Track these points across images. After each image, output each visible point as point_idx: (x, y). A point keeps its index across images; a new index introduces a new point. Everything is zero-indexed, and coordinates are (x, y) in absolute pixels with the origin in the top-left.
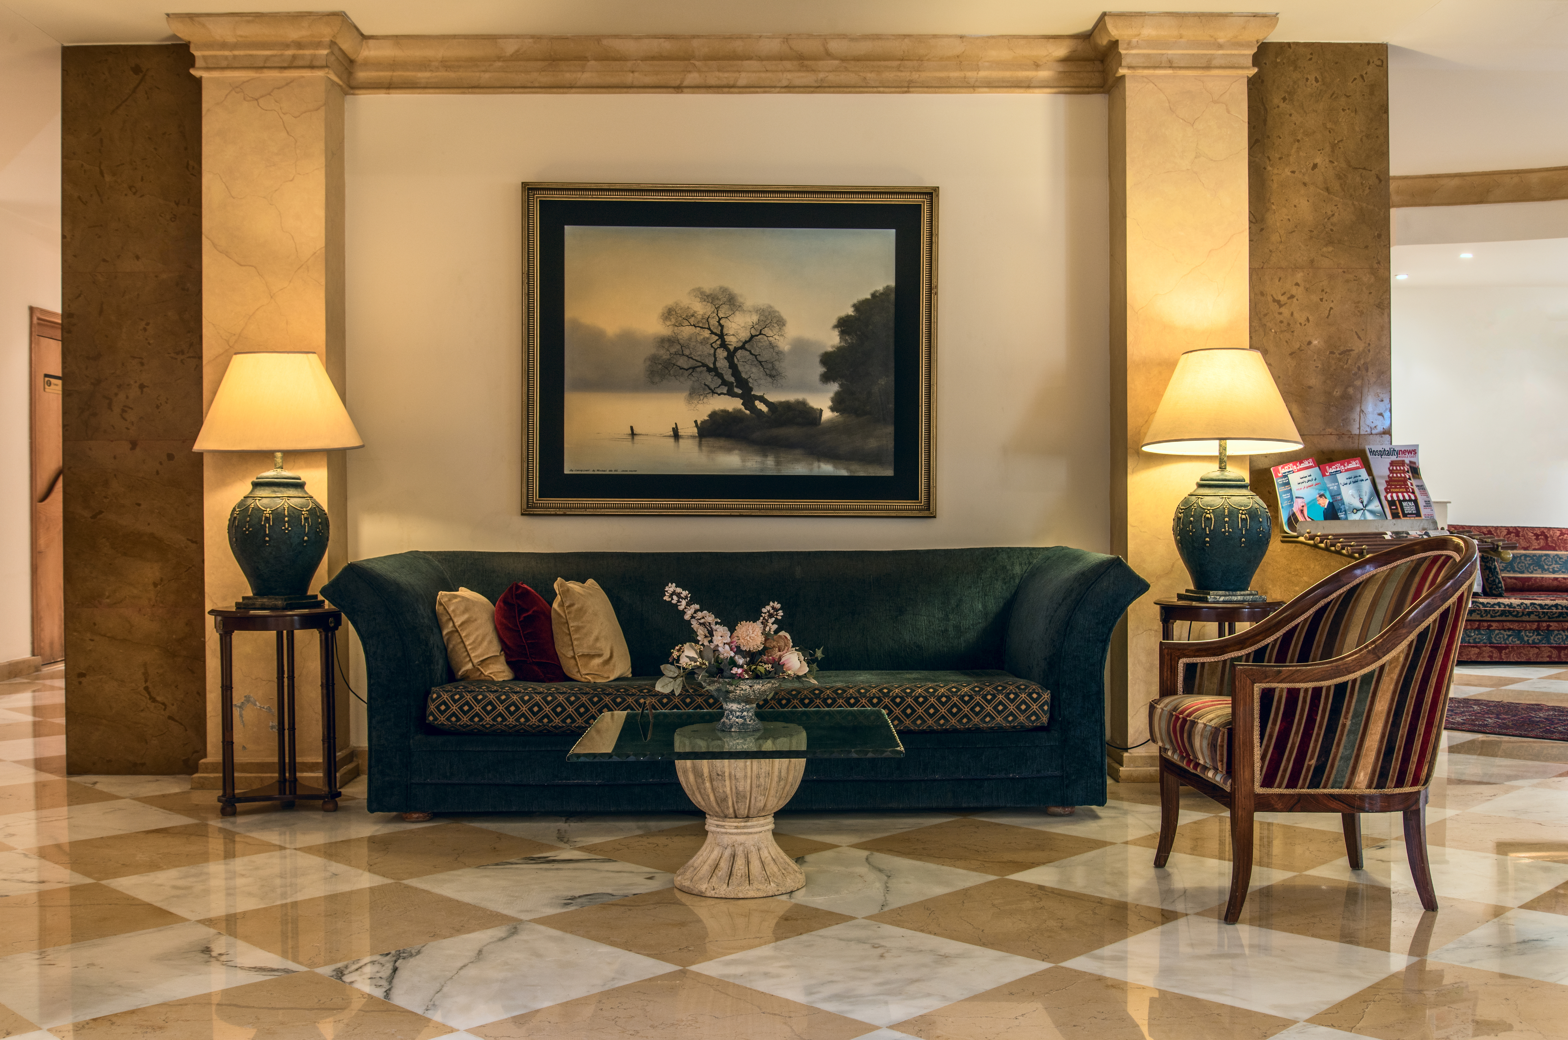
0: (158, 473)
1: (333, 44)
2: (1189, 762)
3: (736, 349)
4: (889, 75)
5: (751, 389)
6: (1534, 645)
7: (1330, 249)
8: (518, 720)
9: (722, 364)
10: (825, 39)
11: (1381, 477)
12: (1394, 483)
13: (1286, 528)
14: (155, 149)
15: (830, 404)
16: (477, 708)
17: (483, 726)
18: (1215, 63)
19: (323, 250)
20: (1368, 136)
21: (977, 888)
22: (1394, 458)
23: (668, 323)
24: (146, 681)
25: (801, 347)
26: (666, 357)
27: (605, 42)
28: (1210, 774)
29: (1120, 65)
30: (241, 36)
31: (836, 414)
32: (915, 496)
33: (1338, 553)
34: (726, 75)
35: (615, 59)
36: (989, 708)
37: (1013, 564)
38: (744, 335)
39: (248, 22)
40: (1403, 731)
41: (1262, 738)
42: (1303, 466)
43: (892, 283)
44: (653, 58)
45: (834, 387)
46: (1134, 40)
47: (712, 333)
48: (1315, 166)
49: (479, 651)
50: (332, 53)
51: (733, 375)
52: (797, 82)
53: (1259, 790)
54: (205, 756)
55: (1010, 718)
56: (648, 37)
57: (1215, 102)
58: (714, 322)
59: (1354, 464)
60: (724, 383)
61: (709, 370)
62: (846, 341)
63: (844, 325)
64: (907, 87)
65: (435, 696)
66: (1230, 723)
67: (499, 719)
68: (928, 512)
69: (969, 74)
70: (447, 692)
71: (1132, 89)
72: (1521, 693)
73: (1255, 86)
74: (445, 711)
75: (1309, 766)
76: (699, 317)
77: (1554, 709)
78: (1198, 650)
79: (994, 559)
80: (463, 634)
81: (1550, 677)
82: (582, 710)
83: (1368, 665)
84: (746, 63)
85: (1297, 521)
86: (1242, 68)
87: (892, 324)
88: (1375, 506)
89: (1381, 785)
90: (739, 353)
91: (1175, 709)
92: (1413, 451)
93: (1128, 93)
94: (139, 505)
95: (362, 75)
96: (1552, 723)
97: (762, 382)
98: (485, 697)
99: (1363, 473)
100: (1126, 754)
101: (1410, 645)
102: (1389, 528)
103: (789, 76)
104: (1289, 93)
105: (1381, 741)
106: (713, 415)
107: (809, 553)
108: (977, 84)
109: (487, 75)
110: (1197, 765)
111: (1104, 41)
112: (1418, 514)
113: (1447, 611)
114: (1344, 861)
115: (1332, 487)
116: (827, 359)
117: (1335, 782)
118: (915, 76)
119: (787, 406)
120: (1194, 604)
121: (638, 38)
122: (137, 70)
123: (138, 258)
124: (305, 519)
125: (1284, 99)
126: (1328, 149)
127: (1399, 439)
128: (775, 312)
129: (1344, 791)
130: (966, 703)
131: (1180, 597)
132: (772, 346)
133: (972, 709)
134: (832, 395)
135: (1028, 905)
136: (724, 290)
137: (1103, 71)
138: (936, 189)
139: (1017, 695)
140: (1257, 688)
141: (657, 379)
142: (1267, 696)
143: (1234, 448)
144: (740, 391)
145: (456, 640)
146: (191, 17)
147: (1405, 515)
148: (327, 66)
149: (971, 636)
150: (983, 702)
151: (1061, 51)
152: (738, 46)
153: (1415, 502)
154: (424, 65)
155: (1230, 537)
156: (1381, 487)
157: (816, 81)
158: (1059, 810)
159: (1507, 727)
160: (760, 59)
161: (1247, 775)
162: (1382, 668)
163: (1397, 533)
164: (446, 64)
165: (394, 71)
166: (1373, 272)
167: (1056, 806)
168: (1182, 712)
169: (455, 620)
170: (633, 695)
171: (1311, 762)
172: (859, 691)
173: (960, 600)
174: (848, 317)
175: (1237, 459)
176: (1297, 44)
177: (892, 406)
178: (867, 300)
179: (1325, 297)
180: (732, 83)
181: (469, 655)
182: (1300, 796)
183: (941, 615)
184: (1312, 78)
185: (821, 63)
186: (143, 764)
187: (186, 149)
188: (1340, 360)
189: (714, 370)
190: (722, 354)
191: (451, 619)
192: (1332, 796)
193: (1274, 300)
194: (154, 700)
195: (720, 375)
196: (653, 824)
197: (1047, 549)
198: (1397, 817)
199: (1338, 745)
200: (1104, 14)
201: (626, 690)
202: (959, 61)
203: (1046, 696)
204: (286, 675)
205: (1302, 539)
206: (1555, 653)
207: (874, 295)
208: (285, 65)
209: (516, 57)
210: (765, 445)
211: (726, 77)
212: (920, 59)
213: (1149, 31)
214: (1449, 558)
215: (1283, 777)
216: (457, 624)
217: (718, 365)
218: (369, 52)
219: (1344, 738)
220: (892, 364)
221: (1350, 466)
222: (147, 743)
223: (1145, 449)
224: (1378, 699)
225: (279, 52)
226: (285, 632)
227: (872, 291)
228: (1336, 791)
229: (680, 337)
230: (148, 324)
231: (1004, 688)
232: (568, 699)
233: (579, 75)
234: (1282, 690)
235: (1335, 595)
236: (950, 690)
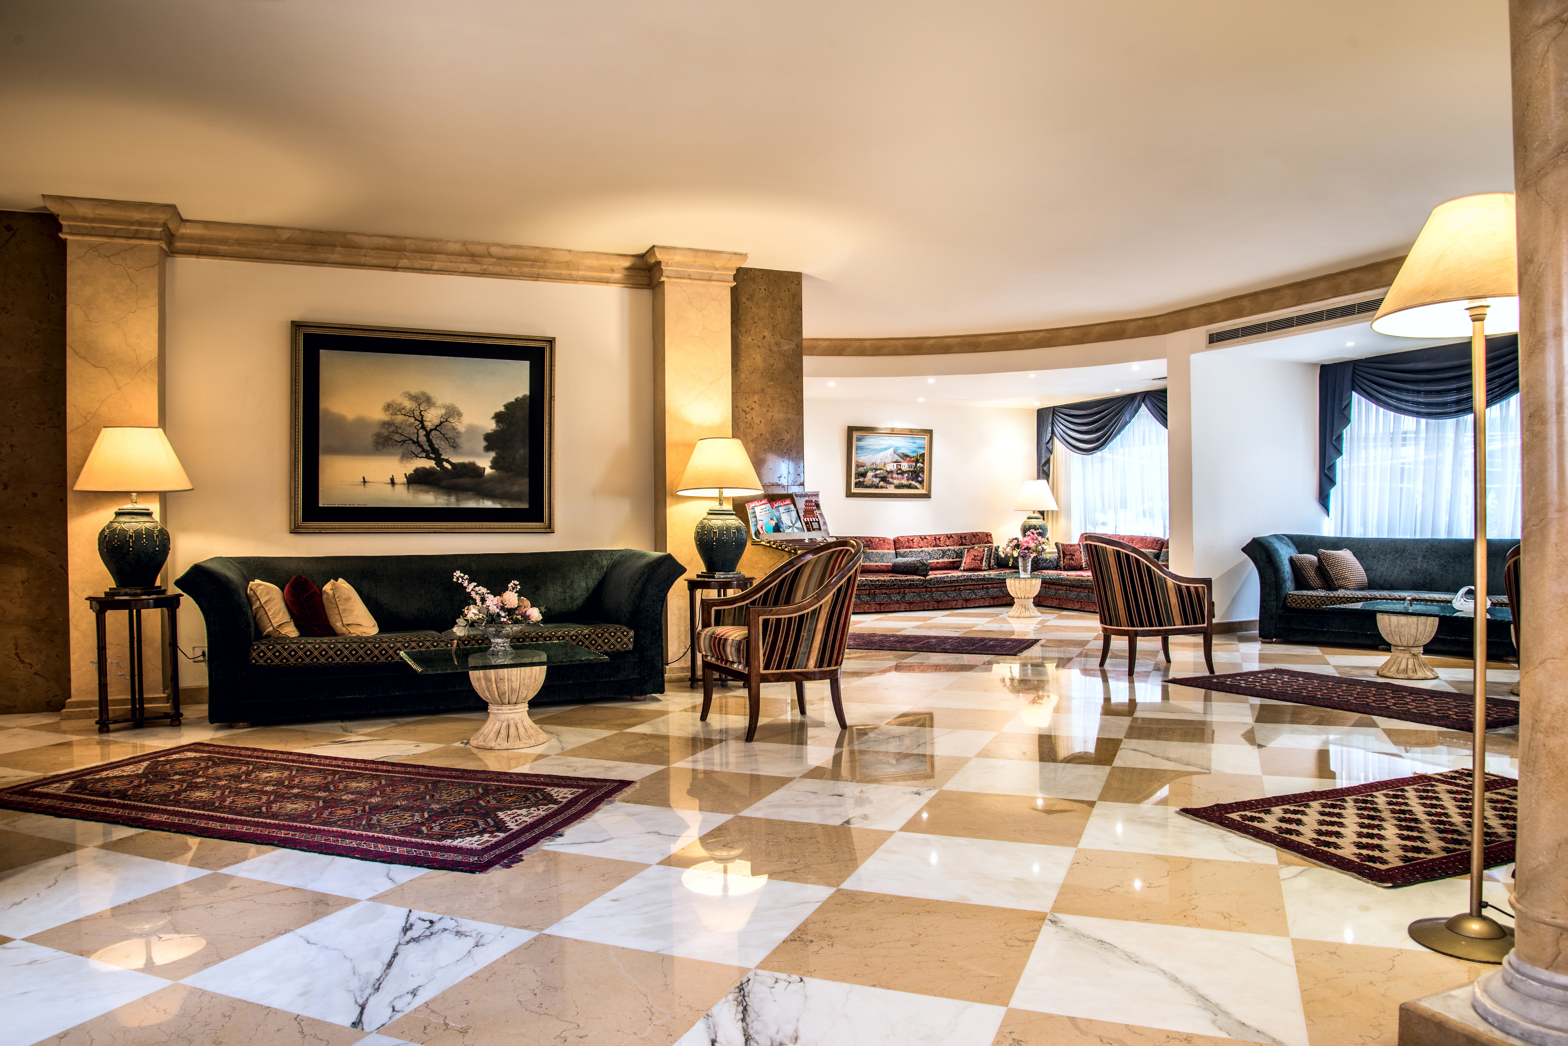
0: (24, 506)
1: (165, 225)
2: (722, 660)
3: (431, 430)
4: (526, 270)
5: (441, 455)
6: (867, 603)
7: (772, 383)
8: (312, 660)
9: (423, 439)
10: (488, 245)
11: (801, 509)
12: (808, 512)
13: (754, 537)
14: (23, 284)
15: (490, 464)
16: (285, 654)
17: (289, 665)
18: (714, 278)
19: (157, 359)
20: (792, 322)
21: (610, 737)
22: (807, 499)
23: (388, 413)
24: (16, 649)
25: (472, 430)
26: (386, 434)
27: (348, 237)
28: (735, 666)
29: (662, 275)
30: (99, 214)
31: (493, 471)
32: (541, 520)
33: (783, 550)
34: (425, 262)
35: (353, 248)
36: (600, 641)
37: (602, 560)
38: (436, 421)
39: (105, 206)
40: (831, 638)
41: (763, 645)
42: (762, 503)
43: (527, 393)
44: (379, 249)
45: (492, 455)
46: (670, 262)
47: (416, 420)
48: (764, 337)
49: (277, 620)
50: (164, 231)
51: (429, 446)
52: (470, 270)
53: (762, 671)
54: (70, 697)
55: (612, 647)
56: (376, 235)
57: (713, 299)
58: (417, 413)
59: (788, 502)
60: (424, 451)
61: (414, 442)
62: (500, 426)
63: (498, 417)
64: (537, 277)
65: (255, 647)
66: (747, 638)
67: (300, 660)
68: (549, 529)
69: (573, 272)
70: (264, 644)
71: (668, 288)
72: (862, 628)
73: (735, 292)
74: (263, 656)
75: (787, 658)
76: (408, 410)
77: (882, 635)
78: (721, 603)
79: (591, 557)
80: (267, 609)
81: (876, 620)
82: (354, 652)
83: (814, 605)
84: (438, 256)
85: (760, 534)
86: (728, 282)
87: (527, 417)
88: (798, 525)
89: (821, 666)
90: (433, 433)
91: (713, 633)
92: (817, 495)
93: (666, 291)
94: (10, 528)
95: (179, 245)
96: (883, 642)
97: (448, 450)
98: (289, 647)
99: (792, 506)
100: (667, 667)
101: (834, 594)
102: (807, 536)
103: (465, 265)
104: (751, 296)
105: (821, 644)
106: (417, 470)
107: (479, 555)
108: (578, 279)
109: (267, 251)
110: (727, 661)
111: (653, 261)
112: (820, 529)
113: (850, 577)
114: (797, 711)
115: (777, 514)
116: (488, 437)
117: (799, 665)
118: (541, 271)
119: (463, 465)
120: (706, 579)
121: (370, 236)
122: (9, 228)
123: (9, 357)
124: (157, 536)
125: (748, 299)
126: (771, 328)
127: (808, 489)
128: (456, 408)
129: (803, 670)
130: (587, 639)
131: (698, 576)
132: (454, 429)
133: (590, 642)
134: (491, 459)
135: (641, 742)
136: (424, 394)
137: (650, 277)
138: (554, 339)
139: (615, 633)
140: (761, 618)
141: (380, 448)
142: (766, 622)
143: (727, 493)
144: (434, 456)
145: (262, 612)
146: (62, 199)
147: (814, 530)
148: (161, 239)
149: (580, 602)
150: (596, 638)
151: (627, 263)
152: (434, 245)
153: (818, 522)
154: (224, 241)
155: (727, 542)
156: (801, 514)
157: (481, 270)
158: (639, 698)
159: (861, 645)
160: (447, 254)
161: (756, 664)
162: (821, 606)
163: (810, 539)
164: (239, 242)
165: (202, 244)
166: (795, 396)
167: (638, 695)
168: (718, 635)
169: (261, 600)
170: (386, 642)
171: (788, 656)
172: (524, 634)
173: (572, 581)
174: (501, 412)
175: (727, 498)
176: (755, 269)
177: (527, 466)
178: (512, 402)
179: (770, 409)
180: (429, 267)
181: (270, 621)
182: (782, 674)
183: (561, 590)
184: (762, 288)
185: (485, 259)
186: (15, 707)
187: (47, 285)
188: (778, 444)
189: (417, 443)
190: (422, 433)
191: (258, 599)
192: (797, 673)
193: (743, 411)
194: (22, 662)
195: (421, 446)
196: (399, 720)
197: (621, 550)
198: (827, 682)
199: (800, 646)
200: (654, 247)
201: (381, 639)
202: (568, 265)
203: (632, 633)
204: (136, 640)
205: (763, 543)
206: (878, 607)
207: (516, 400)
208: (131, 236)
209: (289, 241)
210: (449, 489)
211: (425, 264)
212: (545, 262)
213: (678, 258)
214: (848, 550)
215: (774, 664)
216: (262, 602)
217: (420, 439)
218: (186, 230)
219: (804, 642)
220: (527, 441)
221: (786, 503)
222: (17, 691)
223: (678, 493)
224: (819, 622)
225: (126, 227)
226: (135, 611)
227: (515, 397)
228: (799, 670)
229: (395, 422)
230: (17, 403)
231: (608, 630)
232: (344, 646)
233: (330, 255)
234: (773, 619)
235: (790, 571)
236: (577, 632)
